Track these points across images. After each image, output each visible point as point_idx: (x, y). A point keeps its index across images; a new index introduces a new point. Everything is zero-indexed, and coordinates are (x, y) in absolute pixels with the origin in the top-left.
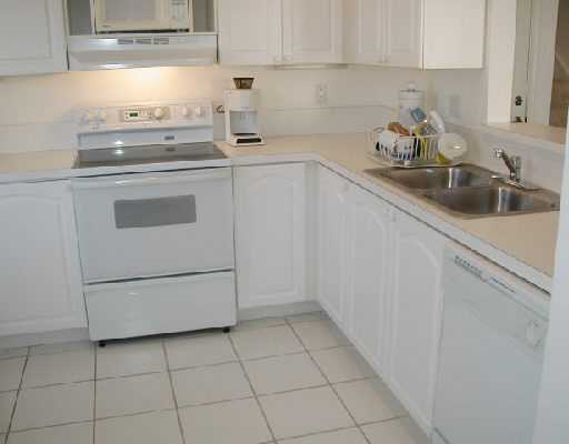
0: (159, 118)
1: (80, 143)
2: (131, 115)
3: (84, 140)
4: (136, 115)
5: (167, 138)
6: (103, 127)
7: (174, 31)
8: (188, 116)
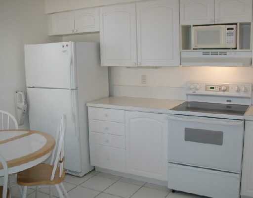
0: (224, 91)
1: (187, 98)
2: (211, 88)
3: (189, 97)
4: (213, 88)
5: (228, 101)
6: (197, 93)
7: (229, 49)
8: (238, 91)
